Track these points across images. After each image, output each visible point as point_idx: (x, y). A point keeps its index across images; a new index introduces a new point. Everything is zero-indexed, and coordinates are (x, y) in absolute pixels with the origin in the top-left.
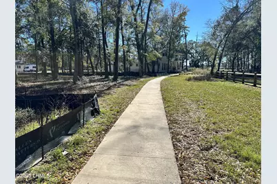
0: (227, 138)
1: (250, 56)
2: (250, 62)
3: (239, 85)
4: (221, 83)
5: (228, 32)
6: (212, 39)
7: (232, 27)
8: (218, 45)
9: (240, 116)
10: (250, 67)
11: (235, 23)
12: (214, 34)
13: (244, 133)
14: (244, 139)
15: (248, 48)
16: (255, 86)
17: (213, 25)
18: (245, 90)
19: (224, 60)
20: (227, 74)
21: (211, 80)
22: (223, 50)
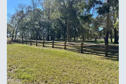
0: (16, 72)
1: (30, 33)
2: (30, 35)
3: (25, 45)
4: (17, 45)
5: (19, 21)
6: (11, 23)
7: (21, 19)
8: (14, 27)
9: (23, 59)
10: (30, 37)
11: (22, 18)
12: (12, 21)
13: (24, 67)
14: (23, 70)
15: (28, 29)
16: (31, 45)
17: (11, 16)
18: (27, 47)
19: (18, 34)
20: (20, 40)
21: (12, 44)
22: (17, 29)
